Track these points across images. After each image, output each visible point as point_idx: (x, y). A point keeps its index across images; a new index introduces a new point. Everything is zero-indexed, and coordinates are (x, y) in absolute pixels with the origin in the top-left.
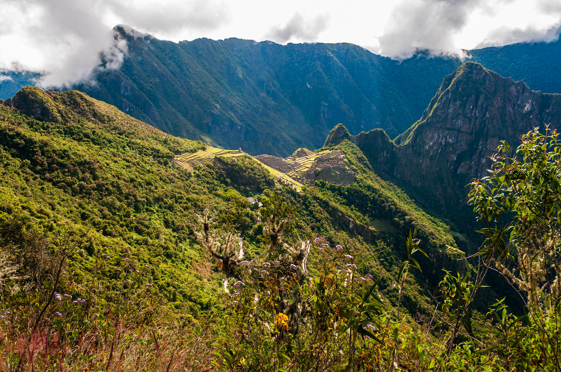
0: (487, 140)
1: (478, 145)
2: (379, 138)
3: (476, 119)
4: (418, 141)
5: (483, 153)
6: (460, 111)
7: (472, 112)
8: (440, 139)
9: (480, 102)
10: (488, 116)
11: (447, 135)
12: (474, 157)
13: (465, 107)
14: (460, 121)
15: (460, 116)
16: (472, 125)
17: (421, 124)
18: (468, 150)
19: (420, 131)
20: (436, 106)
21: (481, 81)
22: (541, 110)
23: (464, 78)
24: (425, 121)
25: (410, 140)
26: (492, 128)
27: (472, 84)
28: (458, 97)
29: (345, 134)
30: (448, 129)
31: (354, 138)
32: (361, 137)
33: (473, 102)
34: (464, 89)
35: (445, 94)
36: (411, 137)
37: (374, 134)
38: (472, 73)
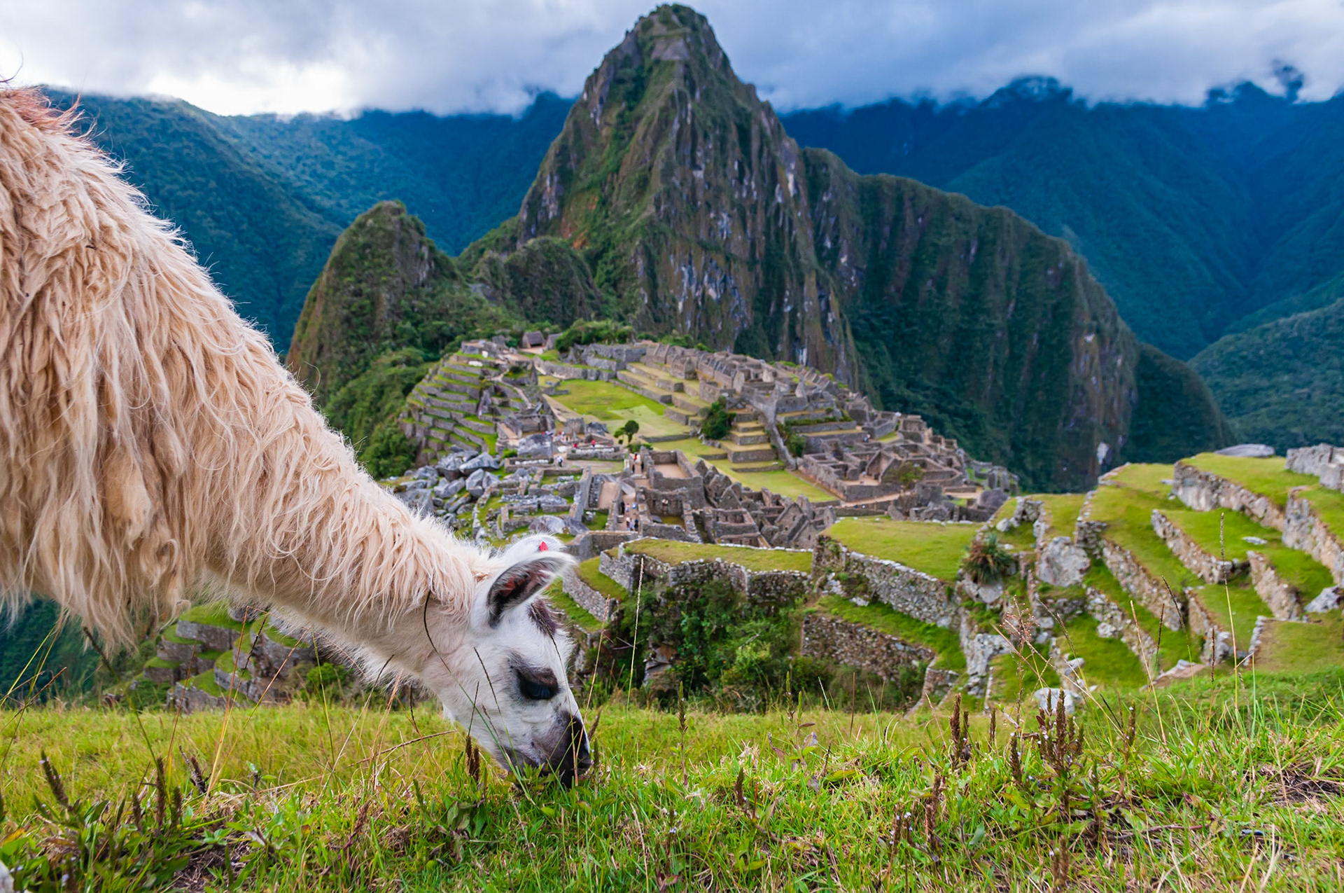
0: (802, 284)
1: (780, 305)
2: (576, 278)
3: (754, 208)
4: (660, 296)
5: (798, 328)
6: (721, 181)
7: (741, 182)
8: (693, 288)
9: (755, 145)
10: (780, 200)
11: (705, 268)
12: (779, 348)
13: (725, 165)
14: (725, 216)
15: (724, 199)
16: (749, 231)
17: (651, 222)
18: (756, 324)
19: (654, 252)
20: (653, 152)
21: (723, 76)
22: (814, 197)
23: (691, 54)
24: (653, 210)
25: (642, 291)
26: (801, 242)
27: (717, 84)
28: (709, 123)
29: (438, 264)
30: (705, 248)
31: (477, 290)
32: (499, 284)
33: (737, 149)
34: (706, 95)
35: (674, 106)
36: (633, 280)
37: (548, 264)
38: (700, 43)
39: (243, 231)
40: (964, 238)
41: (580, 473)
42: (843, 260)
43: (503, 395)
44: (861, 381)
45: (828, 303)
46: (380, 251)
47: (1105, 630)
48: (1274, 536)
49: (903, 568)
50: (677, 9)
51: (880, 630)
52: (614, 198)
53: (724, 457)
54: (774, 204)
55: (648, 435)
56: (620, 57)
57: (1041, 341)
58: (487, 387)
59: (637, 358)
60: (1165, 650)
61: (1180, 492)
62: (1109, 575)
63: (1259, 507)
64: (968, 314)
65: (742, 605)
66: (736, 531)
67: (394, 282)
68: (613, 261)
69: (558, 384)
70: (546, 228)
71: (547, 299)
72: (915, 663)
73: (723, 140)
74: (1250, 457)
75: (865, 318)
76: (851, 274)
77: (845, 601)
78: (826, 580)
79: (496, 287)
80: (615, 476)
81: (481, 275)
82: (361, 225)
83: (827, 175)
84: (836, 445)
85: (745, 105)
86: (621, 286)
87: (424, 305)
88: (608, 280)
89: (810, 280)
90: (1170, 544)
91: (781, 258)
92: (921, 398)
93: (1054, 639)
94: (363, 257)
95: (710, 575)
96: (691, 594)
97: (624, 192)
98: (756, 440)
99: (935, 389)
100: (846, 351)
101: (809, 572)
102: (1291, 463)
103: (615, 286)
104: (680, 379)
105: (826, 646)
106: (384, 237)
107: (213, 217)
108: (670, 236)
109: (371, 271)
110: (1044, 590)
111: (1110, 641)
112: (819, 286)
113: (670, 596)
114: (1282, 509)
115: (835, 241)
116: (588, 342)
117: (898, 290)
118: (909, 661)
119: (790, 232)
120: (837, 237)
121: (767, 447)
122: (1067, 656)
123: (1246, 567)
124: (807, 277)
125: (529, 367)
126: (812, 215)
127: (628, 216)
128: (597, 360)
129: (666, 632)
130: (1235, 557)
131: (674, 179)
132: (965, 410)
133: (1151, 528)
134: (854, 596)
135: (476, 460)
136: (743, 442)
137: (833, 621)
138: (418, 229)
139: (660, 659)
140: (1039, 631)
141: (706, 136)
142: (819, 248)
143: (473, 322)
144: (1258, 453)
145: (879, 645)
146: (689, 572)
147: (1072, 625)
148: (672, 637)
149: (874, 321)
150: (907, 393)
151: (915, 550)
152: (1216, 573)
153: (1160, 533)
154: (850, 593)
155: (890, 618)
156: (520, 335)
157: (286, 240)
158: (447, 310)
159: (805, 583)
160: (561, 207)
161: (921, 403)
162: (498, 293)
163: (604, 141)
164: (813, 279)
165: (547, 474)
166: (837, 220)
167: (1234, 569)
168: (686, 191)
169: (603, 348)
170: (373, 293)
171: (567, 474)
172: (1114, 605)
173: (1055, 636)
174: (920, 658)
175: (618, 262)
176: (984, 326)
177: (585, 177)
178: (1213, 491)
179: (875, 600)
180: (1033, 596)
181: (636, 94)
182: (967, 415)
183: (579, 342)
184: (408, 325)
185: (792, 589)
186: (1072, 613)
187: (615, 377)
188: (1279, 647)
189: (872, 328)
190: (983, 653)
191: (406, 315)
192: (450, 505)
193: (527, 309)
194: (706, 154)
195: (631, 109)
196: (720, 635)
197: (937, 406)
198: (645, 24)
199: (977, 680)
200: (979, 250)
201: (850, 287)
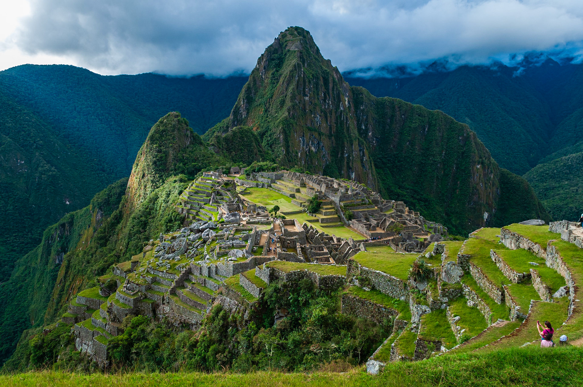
0: (352, 145)
1: (343, 154)
2: (254, 144)
3: (331, 112)
4: (290, 150)
5: (350, 164)
6: (316, 101)
7: (325, 102)
8: (305, 147)
9: (331, 85)
10: (342, 109)
11: (310, 139)
12: (343, 172)
13: (318, 94)
14: (318, 116)
15: (318, 109)
16: (329, 122)
17: (286, 119)
18: (332, 162)
19: (287, 132)
20: (287, 89)
21: (317, 57)
22: (357, 107)
23: (303, 48)
24: (287, 114)
25: (283, 149)
26: (352, 126)
27: (314, 60)
28: (311, 77)
29: (194, 139)
30: (310, 129)
31: (211, 149)
32: (221, 146)
33: (323, 87)
34: (309, 65)
35: (295, 70)
36: (278, 144)
37: (242, 138)
38: (307, 43)
39: (112, 125)
40: (422, 124)
41: (251, 230)
42: (370, 134)
43: (221, 195)
44: (378, 186)
45: (363, 152)
46: (170, 133)
47: (470, 303)
48: (542, 262)
49: (385, 274)
50: (297, 28)
51: (375, 302)
52: (270, 109)
53: (317, 221)
54: (339, 111)
55: (284, 211)
56: (273, 49)
57: (457, 168)
58: (214, 192)
59: (280, 178)
60: (494, 313)
61: (504, 241)
62: (472, 278)
63: (536, 248)
64: (425, 156)
65: (317, 291)
66: (320, 255)
67: (175, 146)
68: (270, 136)
69: (246, 190)
70: (241, 122)
71: (242, 153)
72: (390, 317)
73: (317, 84)
74: (534, 225)
75: (380, 158)
76: (374, 140)
77: (360, 289)
78: (352, 279)
79: (220, 148)
80: (267, 231)
81: (213, 143)
82: (162, 122)
83: (363, 98)
84: (366, 215)
85: (326, 69)
86: (273, 147)
87: (188, 156)
88: (268, 144)
89: (356, 143)
90: (498, 265)
91: (343, 134)
92: (405, 193)
93: (448, 307)
94: (162, 136)
95: (303, 277)
96: (294, 285)
97: (275, 106)
98: (331, 213)
99: (411, 189)
100: (372, 173)
101: (345, 276)
102: (551, 228)
103: (271, 147)
104: (298, 187)
105: (352, 309)
106: (171, 127)
107: (99, 119)
108: (294, 125)
109: (165, 142)
110: (444, 285)
111: (472, 308)
112: (360, 146)
113: (285, 286)
114: (545, 249)
115: (366, 127)
116: (258, 171)
117: (394, 147)
118: (388, 316)
119: (347, 122)
120: (367, 124)
121: (336, 216)
122: (453, 315)
123: (529, 276)
124: (354, 142)
125: (232, 183)
126: (356, 115)
127: (277, 116)
128: (262, 179)
129: (283, 302)
130: (524, 271)
131: (296, 100)
132: (424, 198)
133: (490, 257)
134: (364, 286)
135: (207, 224)
136: (326, 214)
137: (354, 298)
138: (186, 123)
139: (281, 314)
140: (442, 303)
141: (310, 82)
142: (359, 129)
143: (209, 163)
144: (538, 223)
145: (375, 309)
146: (294, 275)
147: (456, 301)
148: (286, 305)
149: (384, 160)
150: (399, 191)
151: (391, 266)
152: (516, 278)
153: (494, 260)
154: (362, 285)
155: (380, 297)
156: (230, 168)
157: (130, 128)
158: (198, 158)
159: (344, 280)
160: (248, 113)
161: (405, 195)
162: (220, 150)
163: (266, 85)
164: (357, 143)
165: (237, 231)
166: (367, 117)
167: (524, 277)
168: (301, 106)
169: (265, 173)
170: (166, 151)
171: (246, 230)
172: (474, 292)
173: (449, 306)
174: (392, 315)
175: (272, 136)
176: (432, 162)
177: (258, 100)
178: (517, 241)
179: (373, 289)
180: (439, 287)
181: (279, 65)
182: (426, 200)
183: (255, 172)
184: (181, 165)
185: (338, 283)
186: (456, 295)
187: (270, 186)
188: (539, 314)
189: (384, 163)
190: (417, 313)
191: (181, 161)
192: (195, 244)
193: (233, 157)
194: (310, 90)
195: (277, 71)
196: (306, 304)
197: (412, 197)
198: (283, 35)
199: (415, 325)
200: (429, 129)
201: (373, 145)
